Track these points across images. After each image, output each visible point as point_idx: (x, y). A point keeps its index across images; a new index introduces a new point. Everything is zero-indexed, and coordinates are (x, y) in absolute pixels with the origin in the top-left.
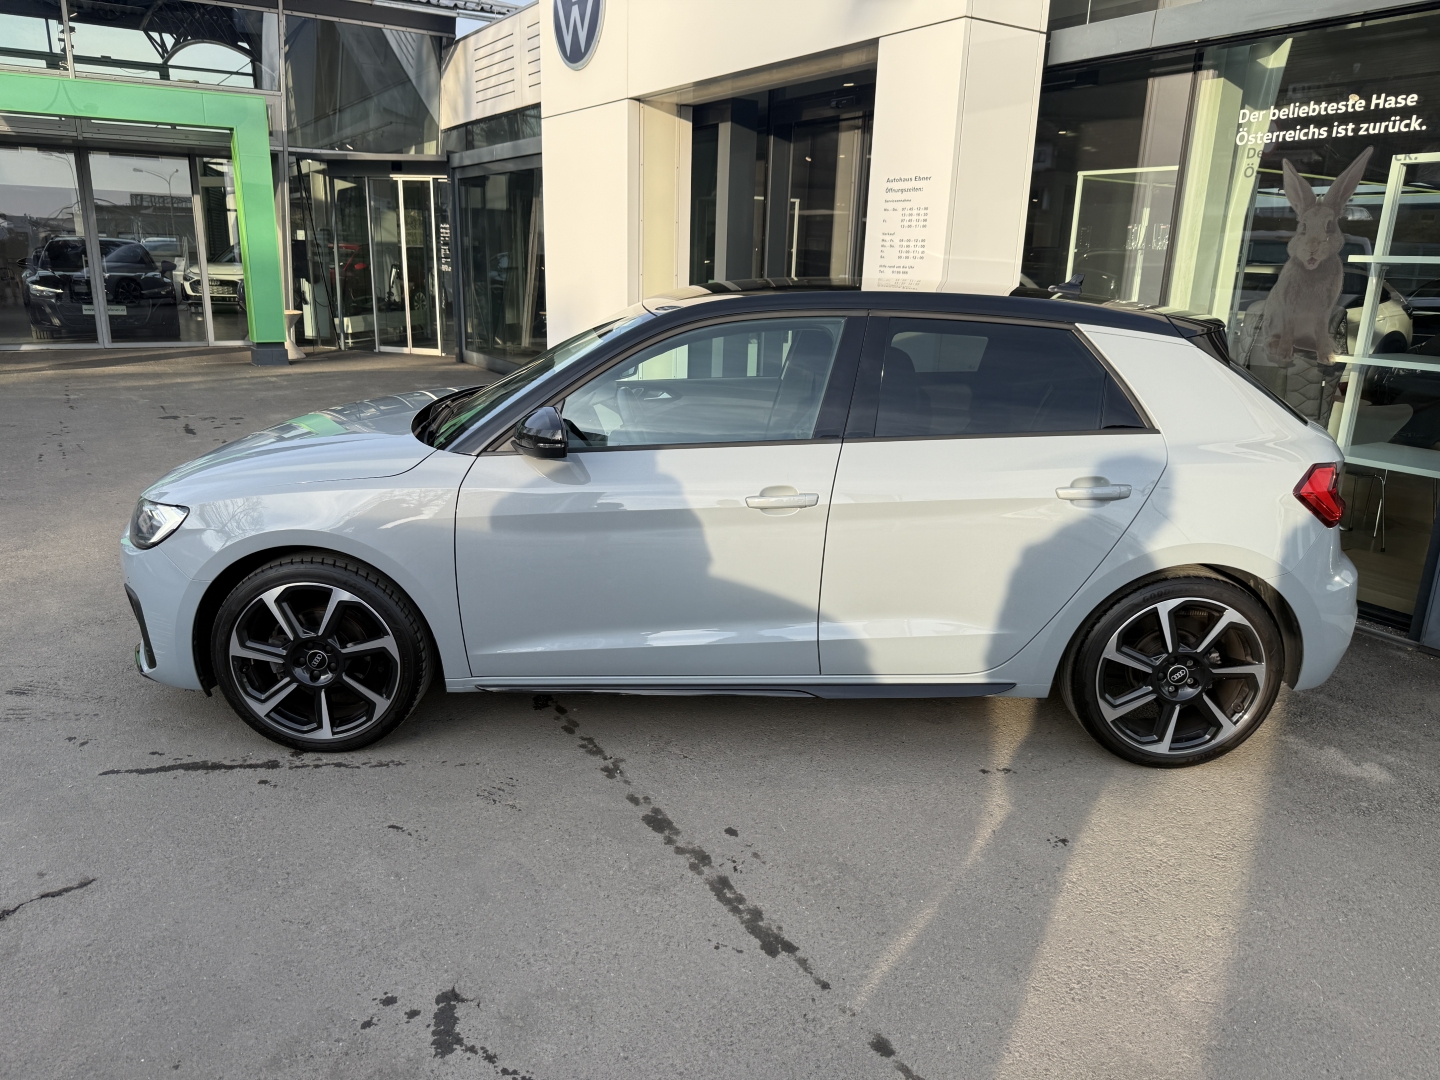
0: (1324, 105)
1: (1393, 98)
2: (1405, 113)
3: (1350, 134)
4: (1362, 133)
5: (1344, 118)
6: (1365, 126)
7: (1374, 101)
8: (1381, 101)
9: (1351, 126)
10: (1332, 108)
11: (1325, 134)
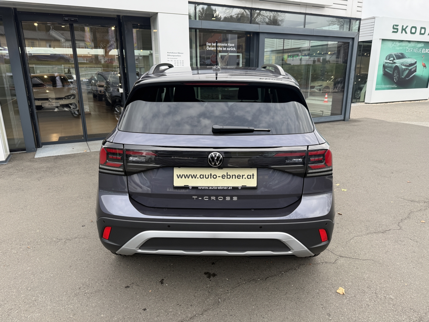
0: (221, 44)
1: (231, 44)
2: (233, 47)
3: (226, 50)
4: (227, 50)
5: (225, 47)
6: (227, 48)
7: (228, 45)
8: (229, 44)
9: (226, 48)
10: (222, 45)
11: (222, 49)
